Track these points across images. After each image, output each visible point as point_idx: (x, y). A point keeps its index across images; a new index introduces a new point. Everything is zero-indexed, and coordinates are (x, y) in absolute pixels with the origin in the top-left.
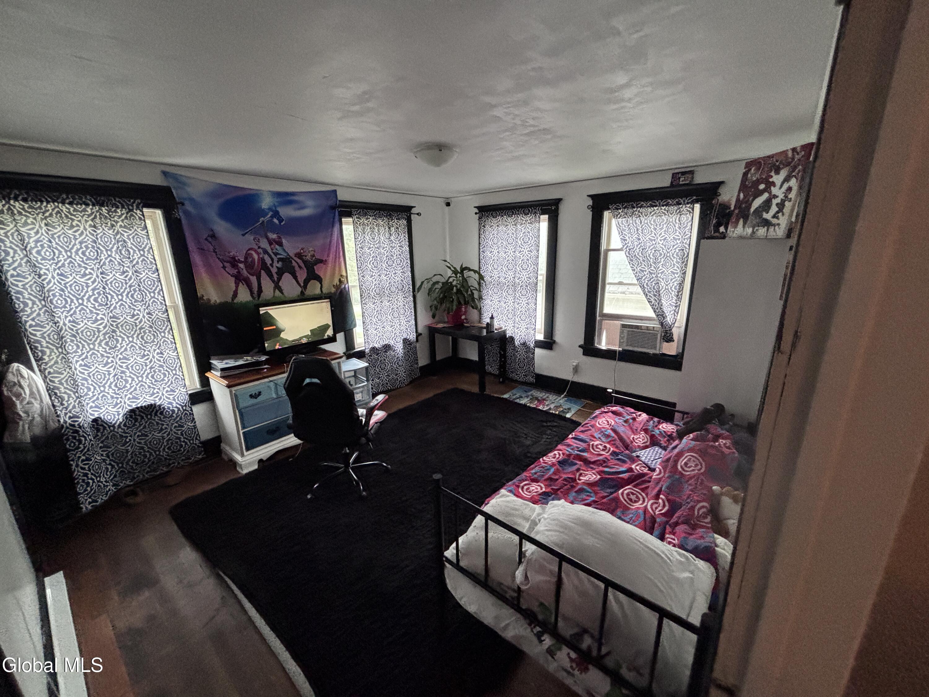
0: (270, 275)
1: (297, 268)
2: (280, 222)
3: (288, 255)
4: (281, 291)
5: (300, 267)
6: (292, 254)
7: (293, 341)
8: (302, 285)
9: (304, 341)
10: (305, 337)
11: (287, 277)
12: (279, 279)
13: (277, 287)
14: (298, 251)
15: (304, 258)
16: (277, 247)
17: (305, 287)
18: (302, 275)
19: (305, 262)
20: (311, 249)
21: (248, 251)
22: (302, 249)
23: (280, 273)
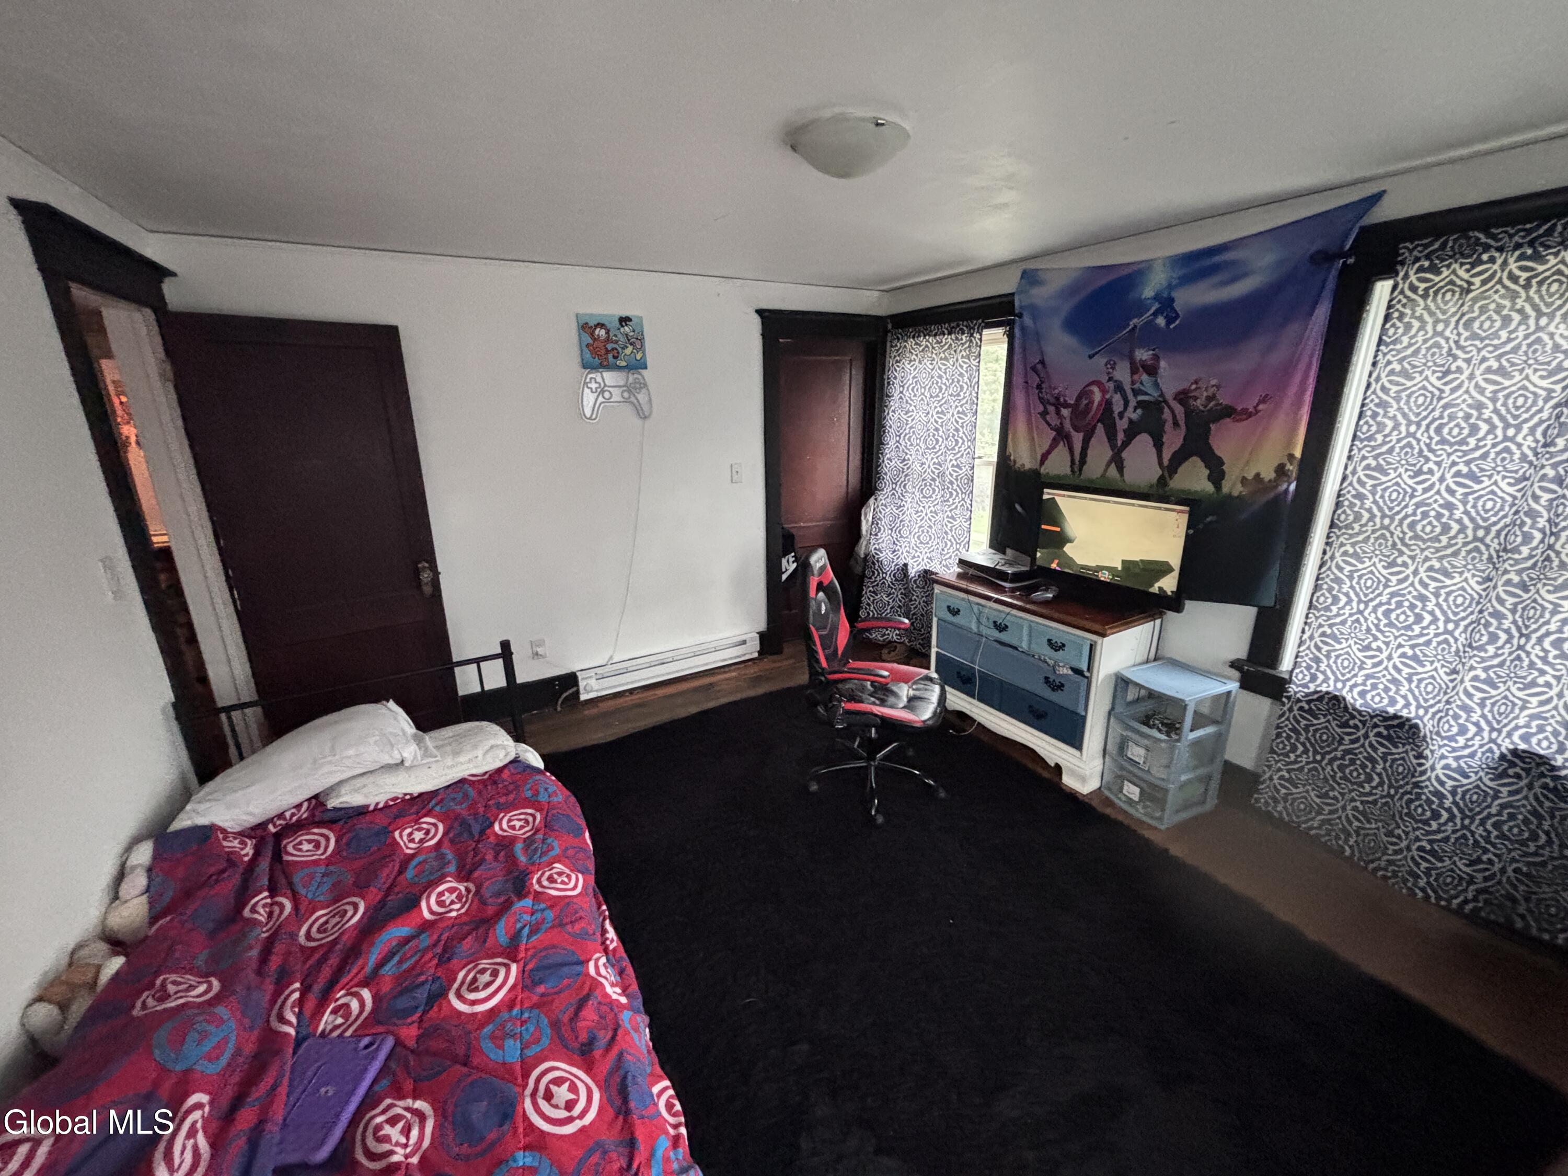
0: (1111, 435)
1: (1168, 426)
2: (1169, 321)
3: (1162, 395)
4: (1120, 469)
5: (1176, 424)
6: (1169, 395)
7: (1083, 567)
8: (1166, 462)
9: (1105, 576)
10: (1109, 569)
11: (1144, 441)
12: (1126, 444)
13: (1117, 461)
14: (1185, 385)
15: (1192, 402)
16: (1145, 377)
17: (1172, 468)
18: (1173, 441)
19: (1188, 413)
20: (1214, 382)
21: (1088, 385)
22: (1196, 382)
23: (1133, 432)
